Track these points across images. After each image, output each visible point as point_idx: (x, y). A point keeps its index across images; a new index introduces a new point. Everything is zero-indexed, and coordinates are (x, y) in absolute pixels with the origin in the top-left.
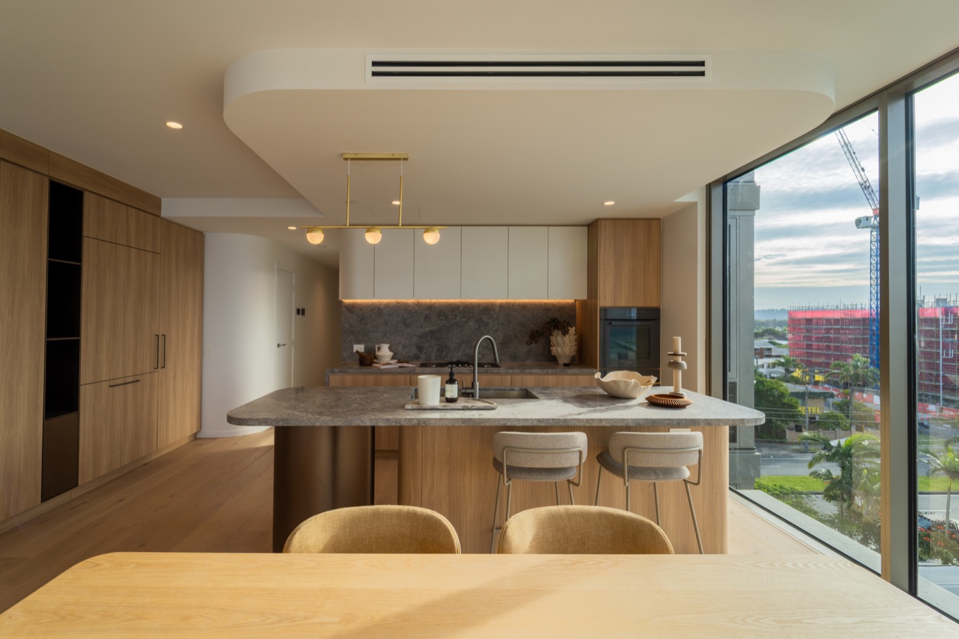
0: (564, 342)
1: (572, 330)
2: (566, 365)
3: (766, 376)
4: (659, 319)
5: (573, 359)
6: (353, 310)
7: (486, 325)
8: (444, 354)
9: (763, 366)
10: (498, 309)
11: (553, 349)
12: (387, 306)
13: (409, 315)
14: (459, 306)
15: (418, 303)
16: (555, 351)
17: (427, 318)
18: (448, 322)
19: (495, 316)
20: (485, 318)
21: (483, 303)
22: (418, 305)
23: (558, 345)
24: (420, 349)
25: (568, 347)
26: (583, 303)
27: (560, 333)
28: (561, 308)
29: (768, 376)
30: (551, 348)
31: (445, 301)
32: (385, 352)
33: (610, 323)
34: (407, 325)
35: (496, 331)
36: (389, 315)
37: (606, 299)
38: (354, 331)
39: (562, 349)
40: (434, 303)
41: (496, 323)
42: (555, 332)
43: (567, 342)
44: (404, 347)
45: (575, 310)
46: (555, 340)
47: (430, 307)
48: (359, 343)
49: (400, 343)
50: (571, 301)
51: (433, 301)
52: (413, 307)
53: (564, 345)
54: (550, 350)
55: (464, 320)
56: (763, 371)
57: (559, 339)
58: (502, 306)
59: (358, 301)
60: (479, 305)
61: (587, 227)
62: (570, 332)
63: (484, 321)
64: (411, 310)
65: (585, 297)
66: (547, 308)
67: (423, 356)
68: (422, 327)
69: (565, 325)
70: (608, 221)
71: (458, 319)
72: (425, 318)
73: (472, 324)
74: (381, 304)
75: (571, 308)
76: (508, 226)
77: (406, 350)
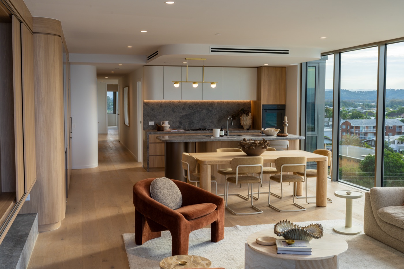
0: (246, 119)
1: (250, 114)
2: (247, 129)
3: (396, 151)
4: (285, 109)
5: (250, 126)
6: (149, 105)
7: (211, 112)
8: (192, 125)
9: (393, 142)
10: (216, 104)
11: (242, 122)
12: (165, 103)
13: (175, 107)
14: (198, 103)
15: (180, 101)
16: (242, 123)
17: (184, 108)
18: (194, 110)
19: (215, 108)
20: (210, 109)
21: (210, 102)
22: (180, 102)
23: (244, 120)
24: (181, 123)
25: (248, 121)
26: (255, 102)
27: (245, 115)
28: (244, 104)
29: (398, 151)
30: (241, 122)
31: (192, 101)
32: (166, 125)
33: (266, 111)
34: (174, 112)
35: (216, 114)
36: (166, 107)
37: (264, 101)
38: (149, 115)
39: (246, 123)
40: (187, 101)
41: (216, 111)
42: (243, 115)
43: (248, 119)
44: (173, 122)
45: (251, 105)
46: (242, 118)
47: (185, 104)
48: (152, 121)
49: (171, 121)
50: (249, 101)
51: (186, 101)
52: (177, 104)
53: (246, 121)
54: (240, 123)
55: (201, 109)
56: (393, 146)
57: (245, 118)
58: (218, 103)
59: (151, 101)
60: (208, 103)
61: (256, 68)
62: (249, 115)
63: (210, 110)
64: (176, 105)
65: (255, 100)
66: (238, 104)
67: (182, 127)
68: (181, 113)
69: (248, 112)
70: (265, 68)
71: (198, 109)
72: (183, 109)
73: (204, 111)
74: (162, 102)
75: (249, 103)
76: (223, 67)
77: (174, 124)
